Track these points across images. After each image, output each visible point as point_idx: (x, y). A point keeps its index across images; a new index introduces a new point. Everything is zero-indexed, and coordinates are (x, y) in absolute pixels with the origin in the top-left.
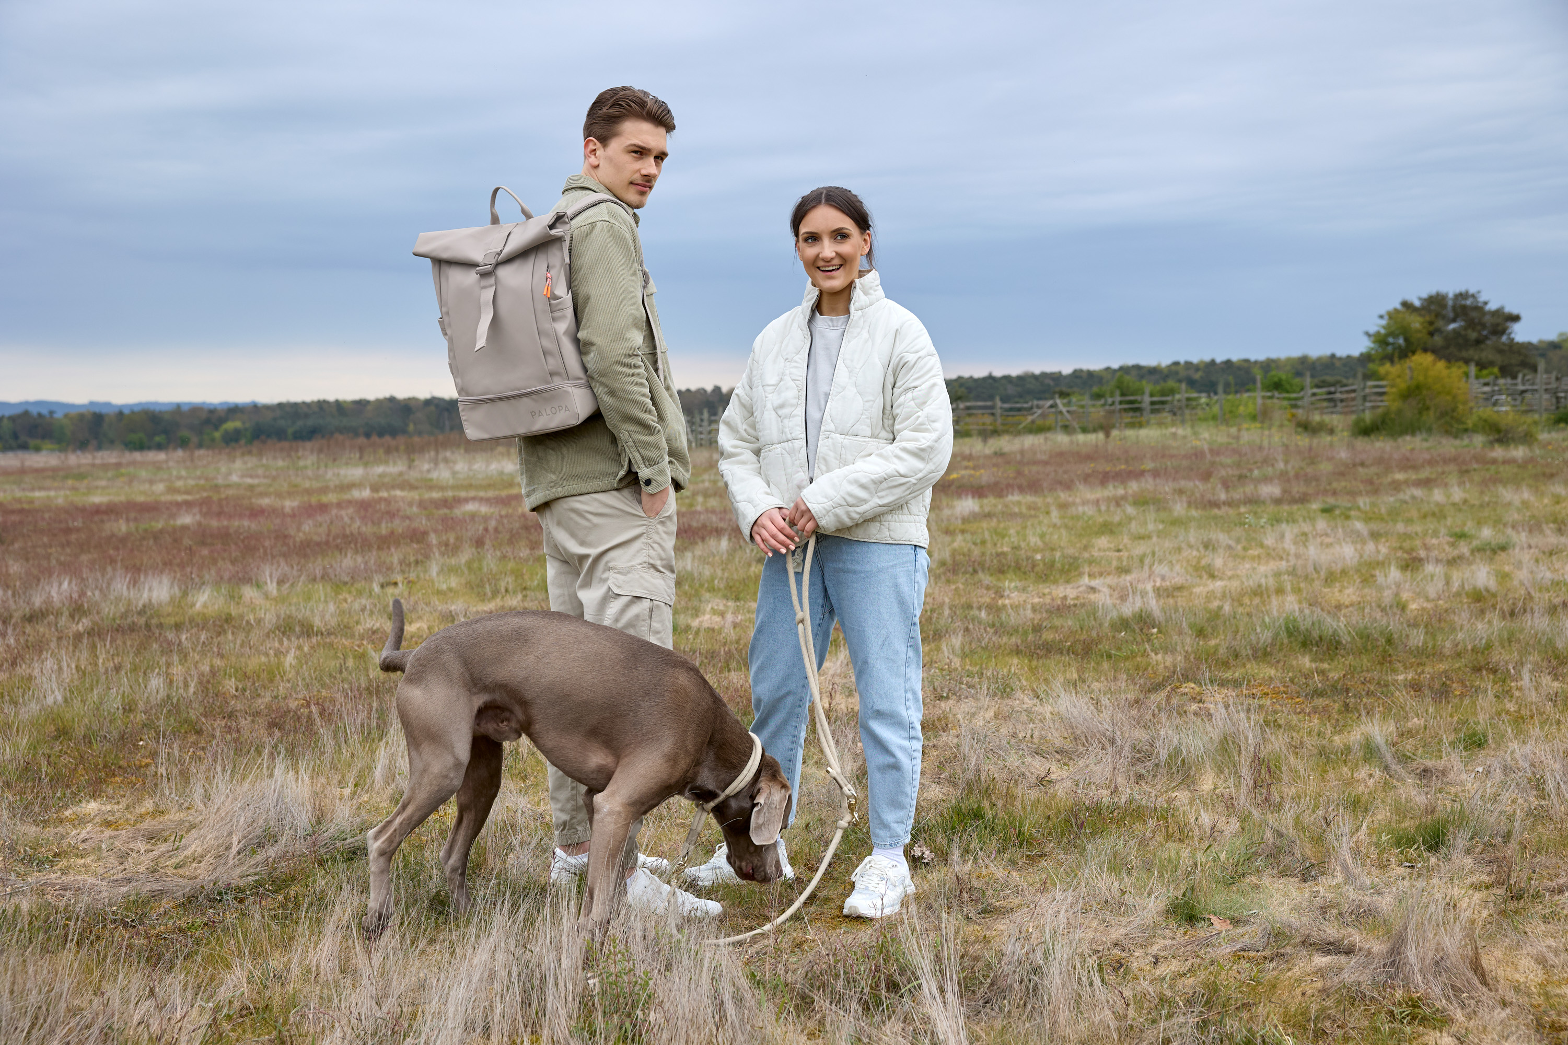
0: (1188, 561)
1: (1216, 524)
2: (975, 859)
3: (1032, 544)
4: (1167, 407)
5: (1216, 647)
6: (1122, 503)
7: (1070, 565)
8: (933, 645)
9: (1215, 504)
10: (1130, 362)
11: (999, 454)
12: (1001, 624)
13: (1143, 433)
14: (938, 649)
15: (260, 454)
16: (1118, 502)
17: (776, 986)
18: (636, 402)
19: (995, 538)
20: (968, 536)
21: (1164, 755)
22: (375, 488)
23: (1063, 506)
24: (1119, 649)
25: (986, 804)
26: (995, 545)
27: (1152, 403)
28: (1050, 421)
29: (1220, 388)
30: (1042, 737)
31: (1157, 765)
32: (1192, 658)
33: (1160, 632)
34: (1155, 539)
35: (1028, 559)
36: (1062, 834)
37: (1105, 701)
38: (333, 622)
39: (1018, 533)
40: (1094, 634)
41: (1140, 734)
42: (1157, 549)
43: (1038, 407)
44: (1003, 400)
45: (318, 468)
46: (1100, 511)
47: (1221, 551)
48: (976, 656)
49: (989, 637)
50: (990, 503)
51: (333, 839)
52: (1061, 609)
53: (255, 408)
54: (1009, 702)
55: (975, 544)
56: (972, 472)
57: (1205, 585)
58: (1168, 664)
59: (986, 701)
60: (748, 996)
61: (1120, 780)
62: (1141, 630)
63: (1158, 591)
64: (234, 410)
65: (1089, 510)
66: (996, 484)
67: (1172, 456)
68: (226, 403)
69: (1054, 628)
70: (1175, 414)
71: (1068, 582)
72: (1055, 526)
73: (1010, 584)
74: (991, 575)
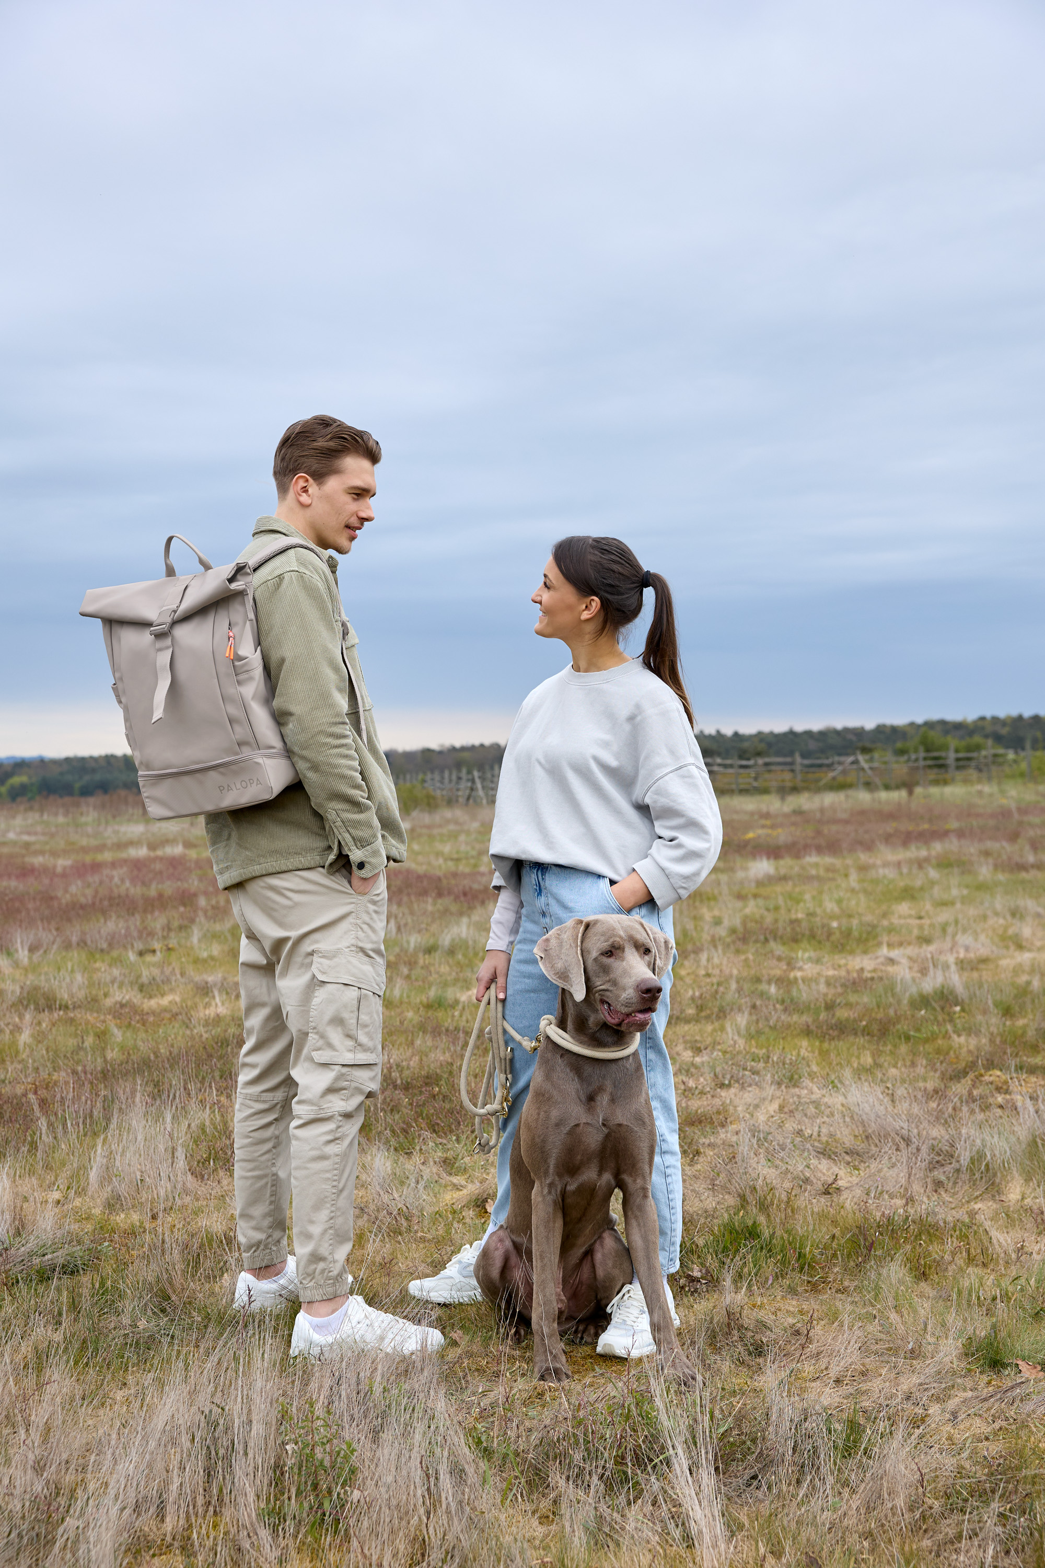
0: (994, 930)
1: (1024, 889)
2: (750, 1286)
3: (828, 910)
4: (973, 764)
5: (1026, 1026)
6: (925, 865)
7: (869, 933)
8: (717, 1024)
9: (1022, 867)
10: (935, 716)
11: (798, 812)
12: (792, 1000)
13: (948, 790)
14: (722, 1029)
15: (42, 811)
16: (921, 864)
17: (505, 1456)
18: (343, 777)
19: (789, 903)
20: (761, 902)
21: (965, 1158)
22: (152, 847)
23: (863, 869)
24: (918, 1030)
25: (762, 1219)
26: (789, 911)
27: (958, 760)
28: (850, 779)
29: (1028, 745)
30: (831, 1135)
31: (958, 1171)
32: (998, 1040)
33: (963, 1010)
34: (958, 906)
35: (823, 926)
36: (849, 1256)
37: (901, 1092)
38: (81, 995)
39: (814, 898)
40: (891, 1012)
41: (937, 1132)
42: (960, 916)
43: (840, 763)
44: (803, 756)
45: (99, 825)
46: (901, 874)
47: (1029, 919)
48: (763, 1038)
49: (778, 1016)
50: (787, 864)
51: (31, 1254)
52: (857, 984)
53: (42, 763)
54: (797, 1090)
55: (768, 910)
56: (769, 831)
57: (1012, 957)
58: (972, 1047)
59: (770, 1090)
60: (470, 1470)
61: (917, 1188)
62: (943, 1009)
63: (962, 965)
64: (20, 765)
65: (890, 873)
66: (794, 844)
67: (978, 815)
68: (13, 758)
69: (849, 1005)
70: (980, 770)
71: (865, 952)
72: (853, 890)
73: (804, 954)
74: (784, 944)
